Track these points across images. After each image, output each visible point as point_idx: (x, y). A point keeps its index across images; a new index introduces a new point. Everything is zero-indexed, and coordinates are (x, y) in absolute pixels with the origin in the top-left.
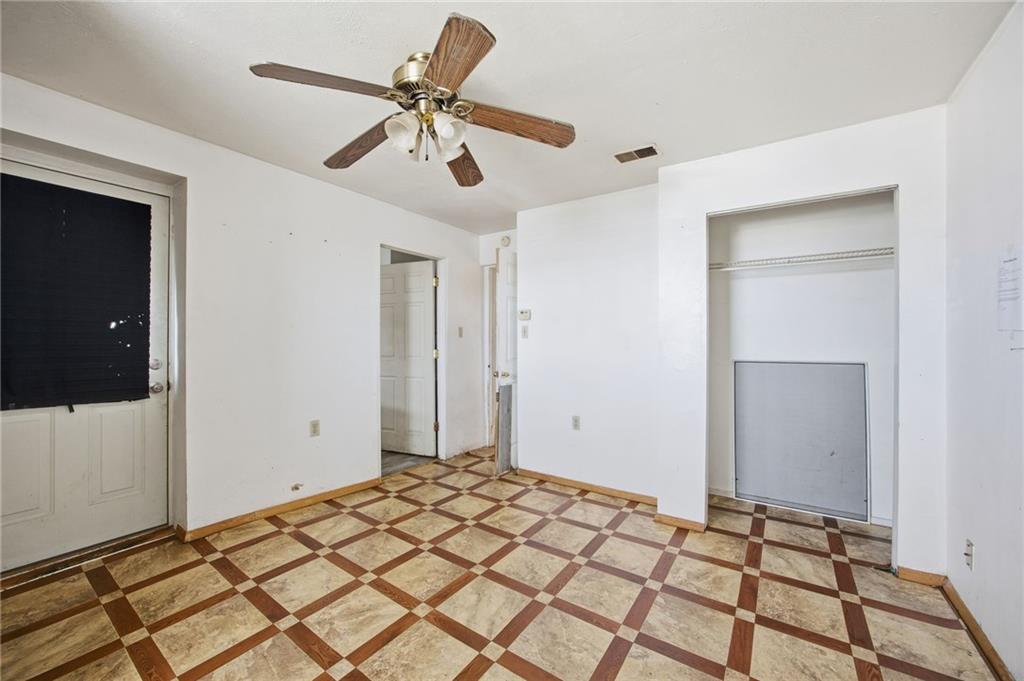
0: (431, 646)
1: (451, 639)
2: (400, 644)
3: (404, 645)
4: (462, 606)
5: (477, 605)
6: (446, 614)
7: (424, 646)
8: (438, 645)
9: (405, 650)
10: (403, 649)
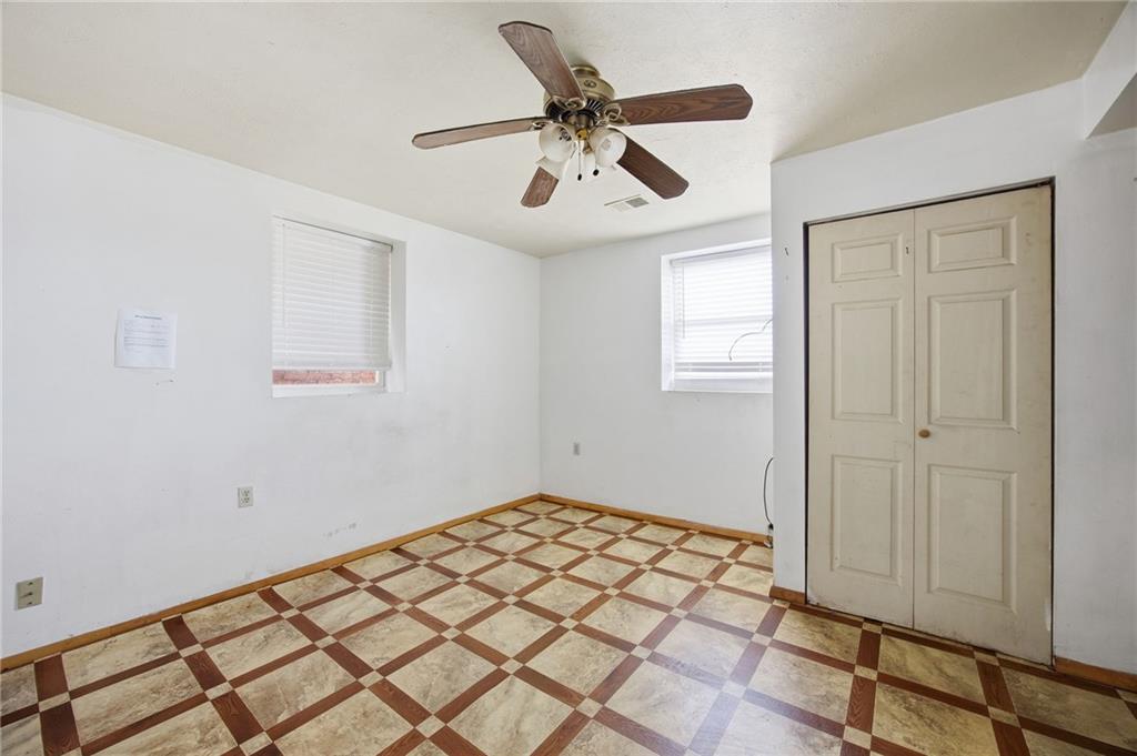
0: (570, 670)
1: (552, 676)
2: (600, 671)
3: (596, 670)
4: (541, 713)
5: (522, 715)
6: (561, 703)
7: (577, 670)
8: (564, 671)
9: (593, 667)
10: (596, 667)
